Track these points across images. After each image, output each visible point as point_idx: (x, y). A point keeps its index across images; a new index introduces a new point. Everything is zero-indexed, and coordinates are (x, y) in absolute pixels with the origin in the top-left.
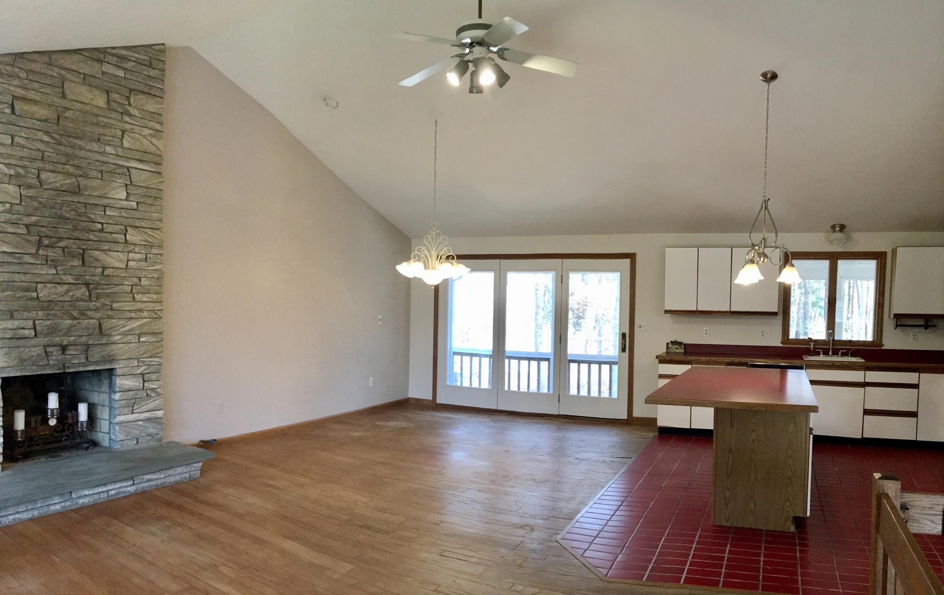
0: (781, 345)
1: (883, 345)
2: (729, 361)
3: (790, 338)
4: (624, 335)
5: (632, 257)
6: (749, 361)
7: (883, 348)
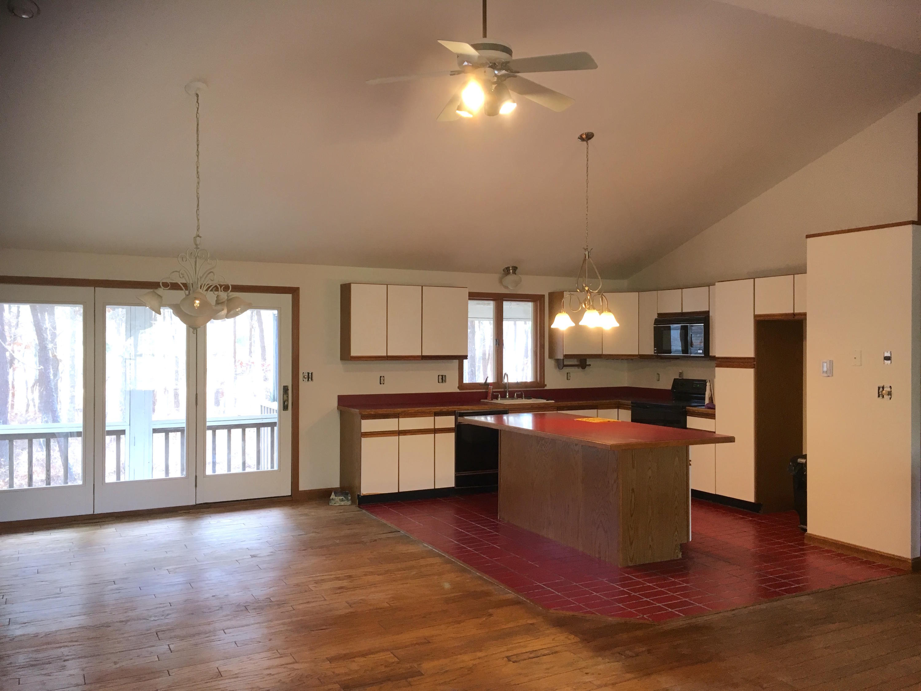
0: (458, 391)
1: (546, 385)
2: (436, 411)
3: (464, 382)
4: (285, 389)
5: (294, 292)
6: (456, 409)
7: (546, 388)
